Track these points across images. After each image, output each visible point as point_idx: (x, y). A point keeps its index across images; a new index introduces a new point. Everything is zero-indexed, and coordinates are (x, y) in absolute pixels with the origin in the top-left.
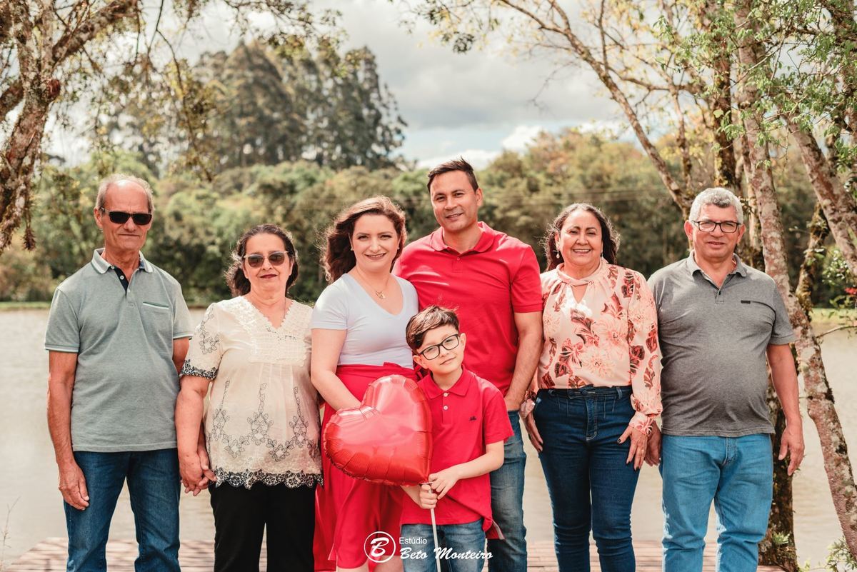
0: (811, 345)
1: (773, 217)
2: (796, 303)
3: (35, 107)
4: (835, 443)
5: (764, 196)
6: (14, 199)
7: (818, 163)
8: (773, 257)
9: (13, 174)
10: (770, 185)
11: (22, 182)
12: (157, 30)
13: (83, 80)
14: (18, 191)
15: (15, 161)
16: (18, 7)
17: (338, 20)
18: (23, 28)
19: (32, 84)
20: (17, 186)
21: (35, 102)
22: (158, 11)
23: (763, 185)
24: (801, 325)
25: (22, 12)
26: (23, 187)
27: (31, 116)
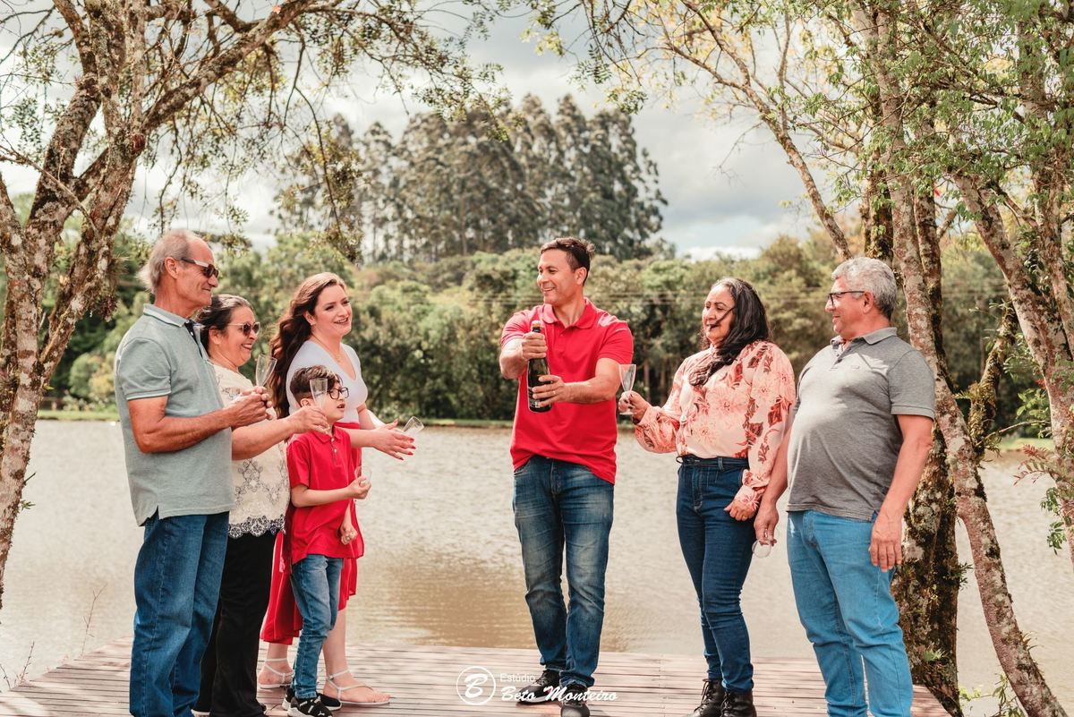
0: (960, 435)
1: (917, 291)
2: (944, 387)
3: (119, 163)
4: (986, 545)
5: (908, 268)
6: (96, 260)
7: (988, 234)
8: (918, 335)
9: (97, 234)
10: (915, 255)
11: (105, 243)
12: (294, 87)
13: (215, 143)
14: (101, 252)
15: (99, 221)
16: (104, 60)
17: (497, 74)
18: (108, 82)
19: (116, 140)
20: (100, 248)
21: (119, 157)
22: (297, 65)
23: (908, 255)
24: (950, 412)
25: (108, 65)
26: (106, 248)
27: (115, 173)
